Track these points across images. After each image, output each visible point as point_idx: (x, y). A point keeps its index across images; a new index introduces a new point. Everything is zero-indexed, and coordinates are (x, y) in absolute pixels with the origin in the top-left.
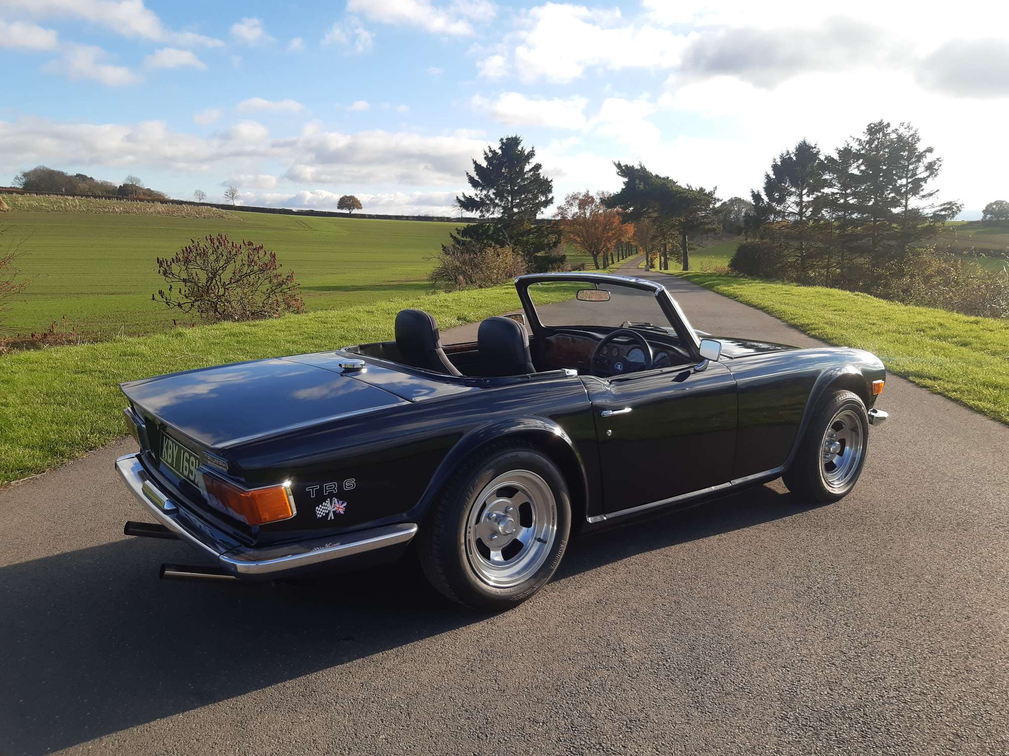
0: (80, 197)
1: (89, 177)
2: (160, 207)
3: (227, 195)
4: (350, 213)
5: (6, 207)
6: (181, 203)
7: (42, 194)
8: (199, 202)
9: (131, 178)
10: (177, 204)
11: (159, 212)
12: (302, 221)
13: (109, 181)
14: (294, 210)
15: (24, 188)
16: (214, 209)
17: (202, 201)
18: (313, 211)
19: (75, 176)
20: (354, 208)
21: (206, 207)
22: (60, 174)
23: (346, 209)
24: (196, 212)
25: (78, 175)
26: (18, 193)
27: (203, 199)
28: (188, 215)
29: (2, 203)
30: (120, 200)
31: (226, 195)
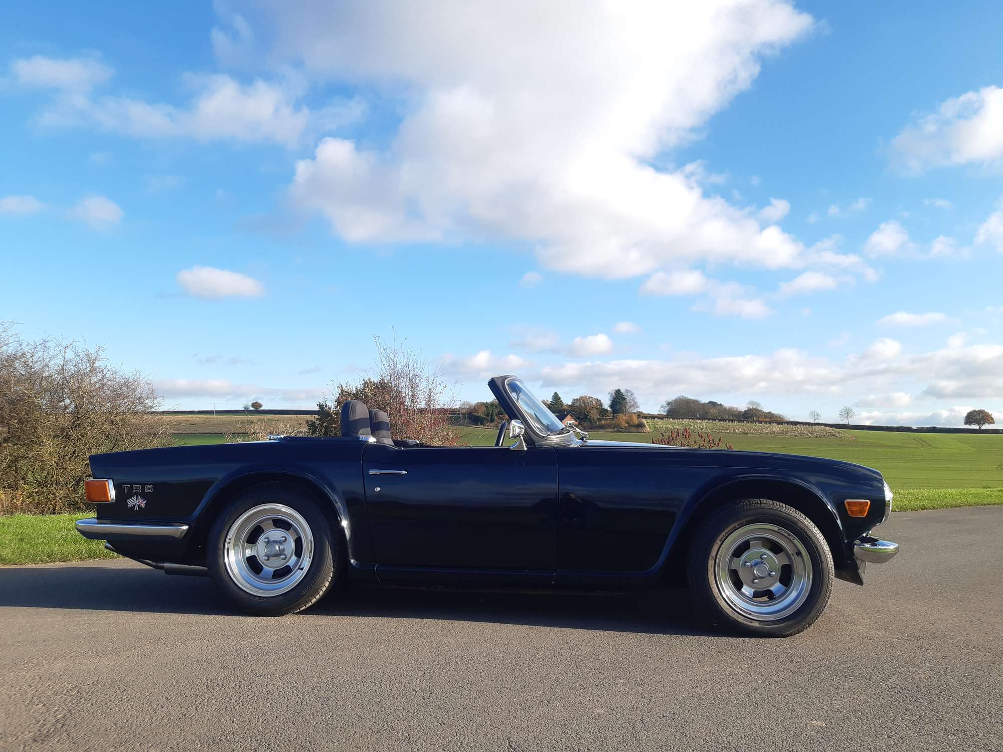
0: (707, 421)
1: (719, 403)
2: (776, 428)
3: (842, 415)
4: (980, 428)
5: (648, 429)
6: (796, 423)
7: (677, 419)
8: (813, 422)
9: (752, 403)
10: (793, 425)
11: (774, 433)
12: (920, 439)
13: (736, 406)
14: (914, 427)
15: (667, 415)
16: (827, 428)
17: (817, 421)
18: (935, 427)
19: (708, 403)
20: (984, 423)
21: (819, 427)
22: (696, 402)
23: (974, 424)
24: (809, 432)
25: (711, 402)
26: (659, 418)
27: (818, 419)
28: (801, 434)
29: (645, 426)
30: (741, 422)
31: (840, 415)
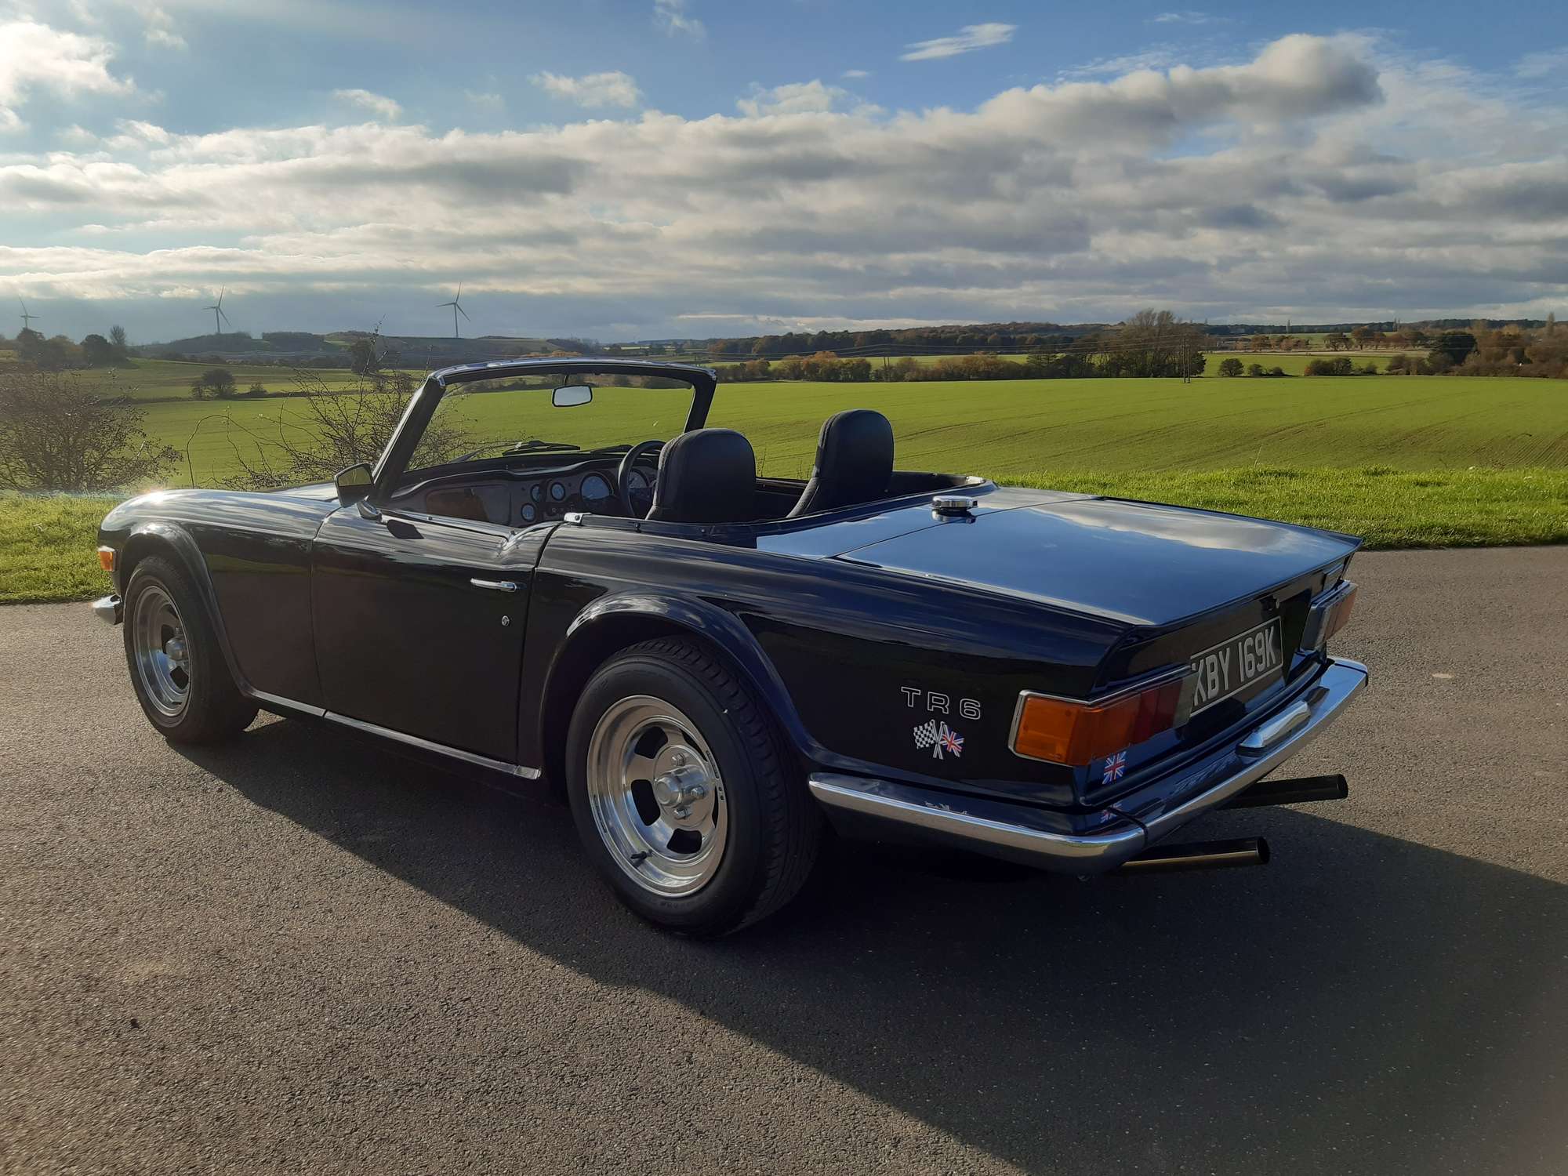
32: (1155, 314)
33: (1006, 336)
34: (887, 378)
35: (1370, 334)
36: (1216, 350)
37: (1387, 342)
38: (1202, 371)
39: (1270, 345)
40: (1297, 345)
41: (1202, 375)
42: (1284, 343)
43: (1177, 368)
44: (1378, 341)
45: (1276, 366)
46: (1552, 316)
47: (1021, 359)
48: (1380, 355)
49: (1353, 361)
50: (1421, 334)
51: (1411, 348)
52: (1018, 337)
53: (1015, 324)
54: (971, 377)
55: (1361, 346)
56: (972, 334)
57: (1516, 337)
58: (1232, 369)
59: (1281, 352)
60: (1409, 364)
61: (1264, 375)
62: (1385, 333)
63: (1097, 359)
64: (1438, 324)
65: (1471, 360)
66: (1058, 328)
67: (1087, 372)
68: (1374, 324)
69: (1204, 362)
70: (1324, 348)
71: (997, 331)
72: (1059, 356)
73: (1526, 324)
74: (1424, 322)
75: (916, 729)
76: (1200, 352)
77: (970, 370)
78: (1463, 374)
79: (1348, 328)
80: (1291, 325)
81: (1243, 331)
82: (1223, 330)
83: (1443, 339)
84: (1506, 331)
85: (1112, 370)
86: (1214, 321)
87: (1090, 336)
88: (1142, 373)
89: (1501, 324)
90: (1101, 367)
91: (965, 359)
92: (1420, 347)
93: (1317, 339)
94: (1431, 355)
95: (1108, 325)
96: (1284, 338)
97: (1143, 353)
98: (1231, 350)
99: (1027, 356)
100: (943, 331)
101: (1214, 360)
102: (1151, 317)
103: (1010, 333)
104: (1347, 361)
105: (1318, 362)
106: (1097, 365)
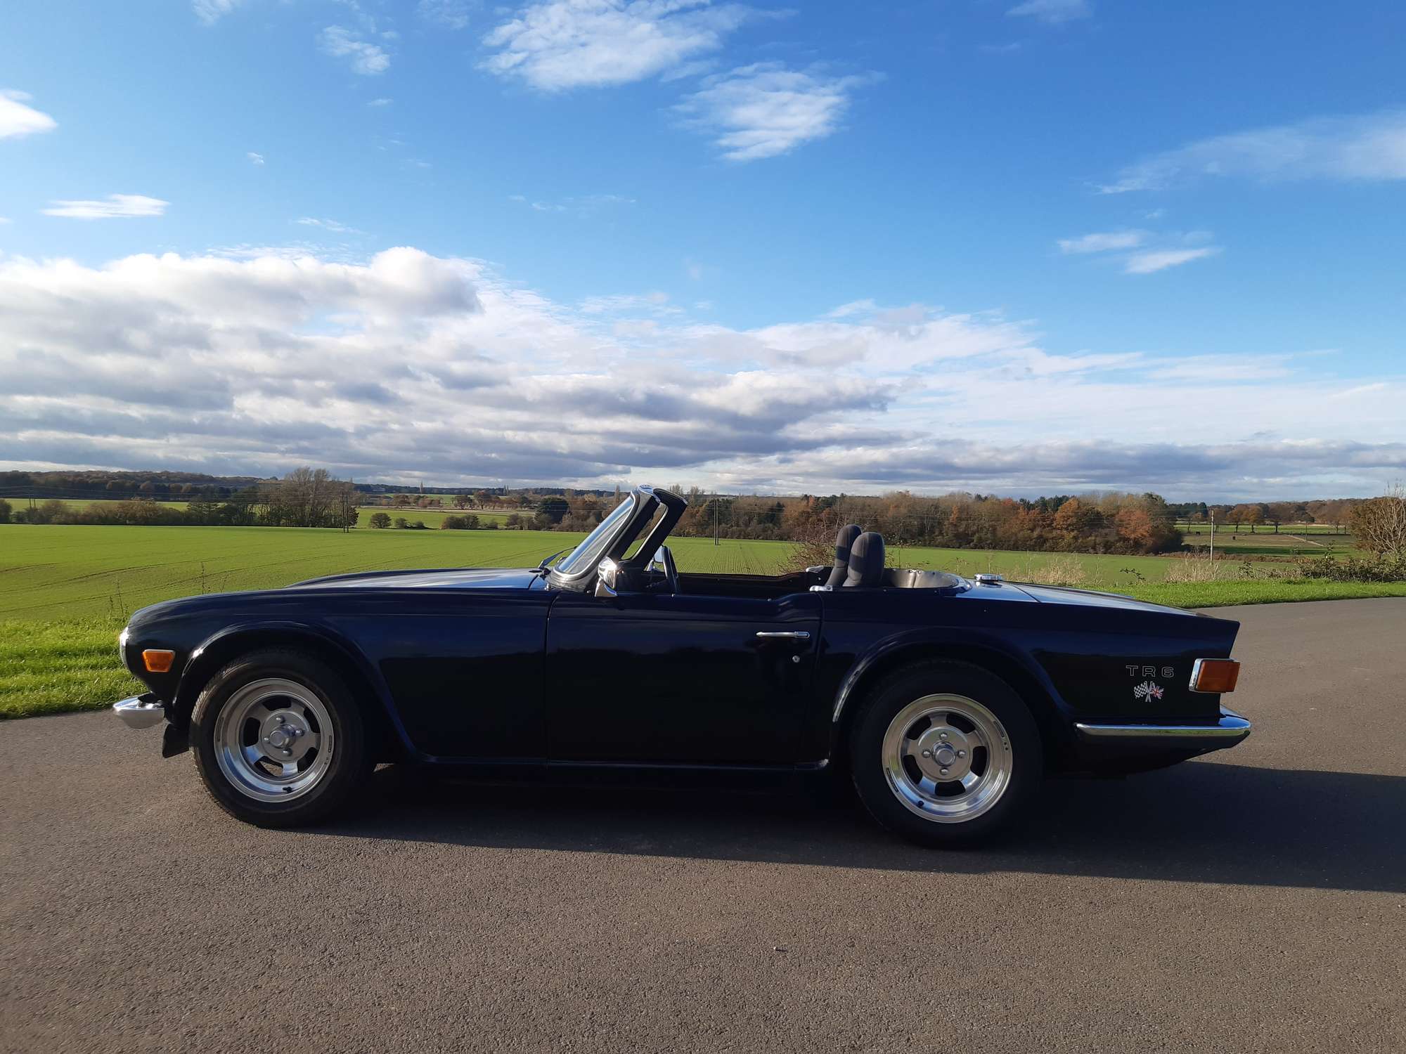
32: (312, 471)
33: (161, 484)
34: (29, 520)
35: (489, 497)
36: (363, 505)
37: (501, 503)
38: (355, 523)
39: (409, 503)
40: (431, 503)
41: (355, 526)
42: (420, 501)
43: (333, 520)
44: (495, 502)
45: (418, 520)
46: (618, 488)
47: (182, 507)
48: (501, 514)
49: (479, 517)
50: (527, 498)
51: (519, 509)
52: (173, 485)
53: (167, 473)
54: (128, 522)
55: (482, 506)
56: (124, 480)
57: (595, 503)
58: (382, 521)
59: (418, 509)
60: (522, 521)
61: (408, 528)
62: (500, 497)
63: (258, 510)
64: (536, 491)
65: (566, 519)
66: (212, 479)
67: (247, 520)
68: (489, 489)
69: (356, 515)
70: (453, 505)
71: (148, 479)
72: (220, 505)
73: (599, 493)
74: (527, 489)
75: (1135, 688)
76: (353, 507)
77: (126, 516)
78: (561, 530)
79: (470, 491)
80: (424, 486)
81: (383, 489)
82: (366, 488)
83: (545, 503)
84: (586, 498)
85: (272, 520)
86: (358, 480)
87: (246, 488)
88: (301, 523)
89: (581, 493)
90: (262, 517)
91: (120, 504)
92: (526, 509)
93: (447, 499)
94: (538, 516)
95: (261, 479)
96: (420, 497)
97: (302, 505)
98: (376, 505)
99: (187, 504)
100: (88, 476)
101: (365, 514)
102: (308, 474)
103: (162, 481)
104: (475, 518)
105: (452, 518)
106: (258, 515)
